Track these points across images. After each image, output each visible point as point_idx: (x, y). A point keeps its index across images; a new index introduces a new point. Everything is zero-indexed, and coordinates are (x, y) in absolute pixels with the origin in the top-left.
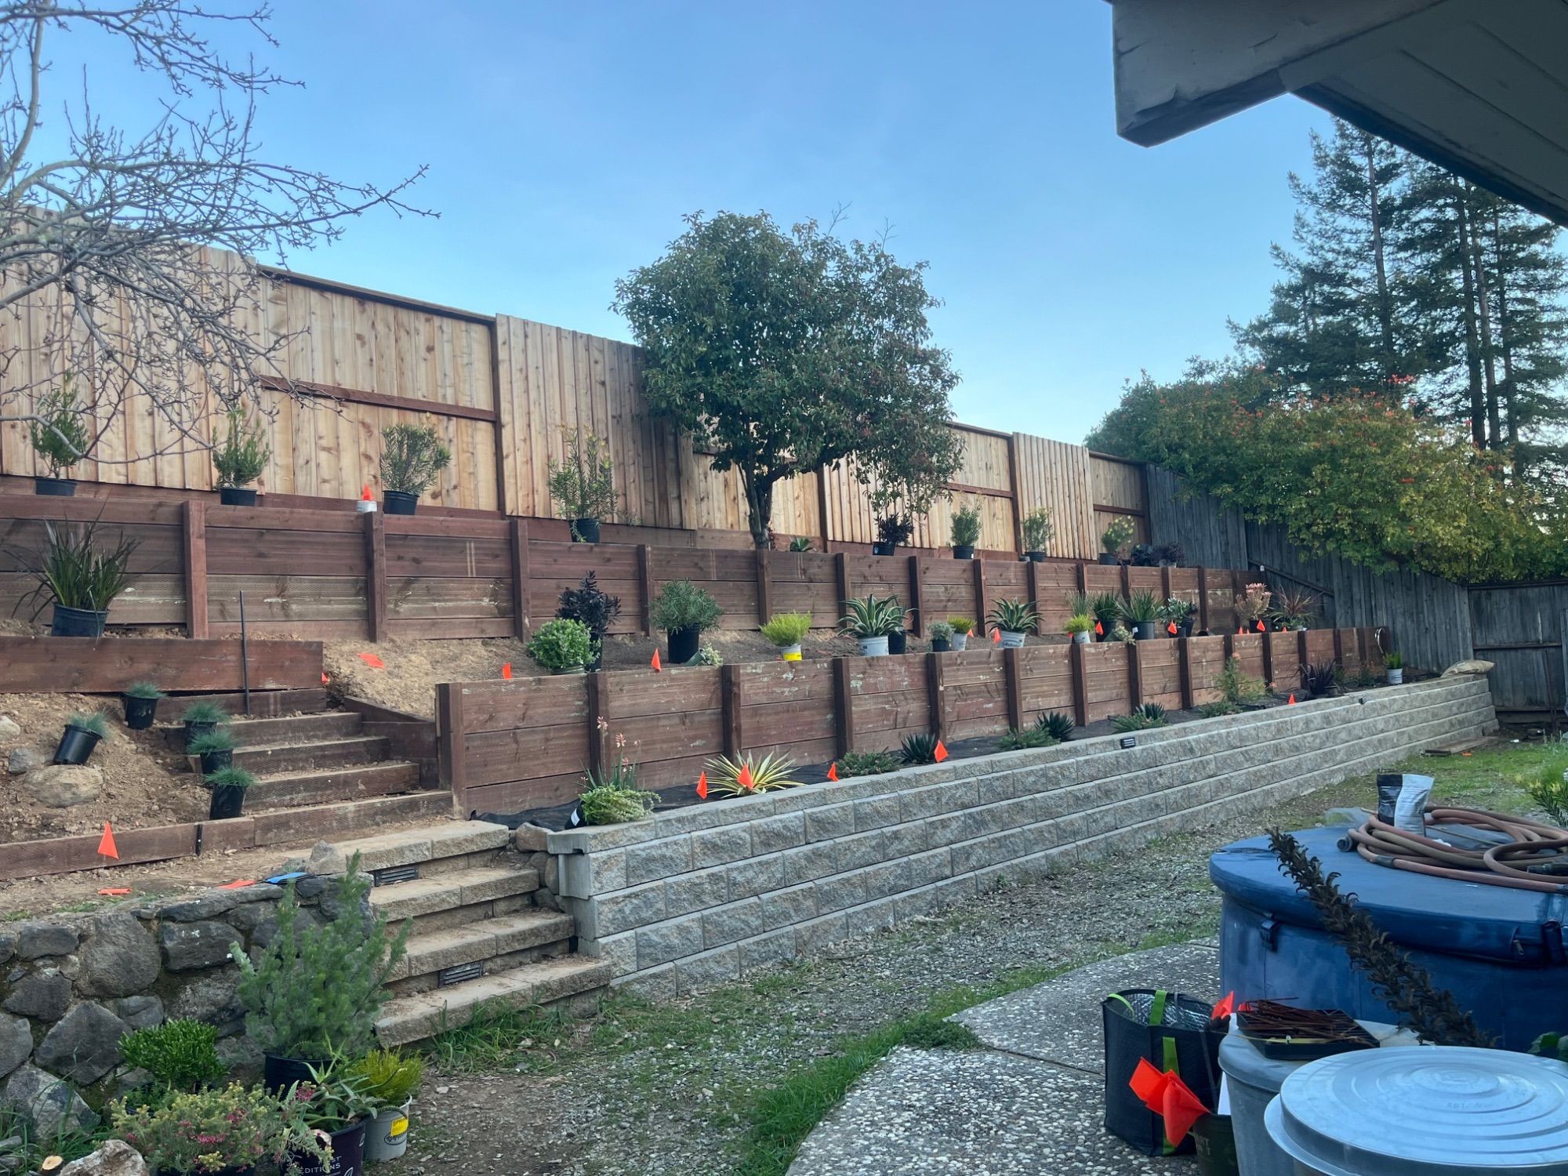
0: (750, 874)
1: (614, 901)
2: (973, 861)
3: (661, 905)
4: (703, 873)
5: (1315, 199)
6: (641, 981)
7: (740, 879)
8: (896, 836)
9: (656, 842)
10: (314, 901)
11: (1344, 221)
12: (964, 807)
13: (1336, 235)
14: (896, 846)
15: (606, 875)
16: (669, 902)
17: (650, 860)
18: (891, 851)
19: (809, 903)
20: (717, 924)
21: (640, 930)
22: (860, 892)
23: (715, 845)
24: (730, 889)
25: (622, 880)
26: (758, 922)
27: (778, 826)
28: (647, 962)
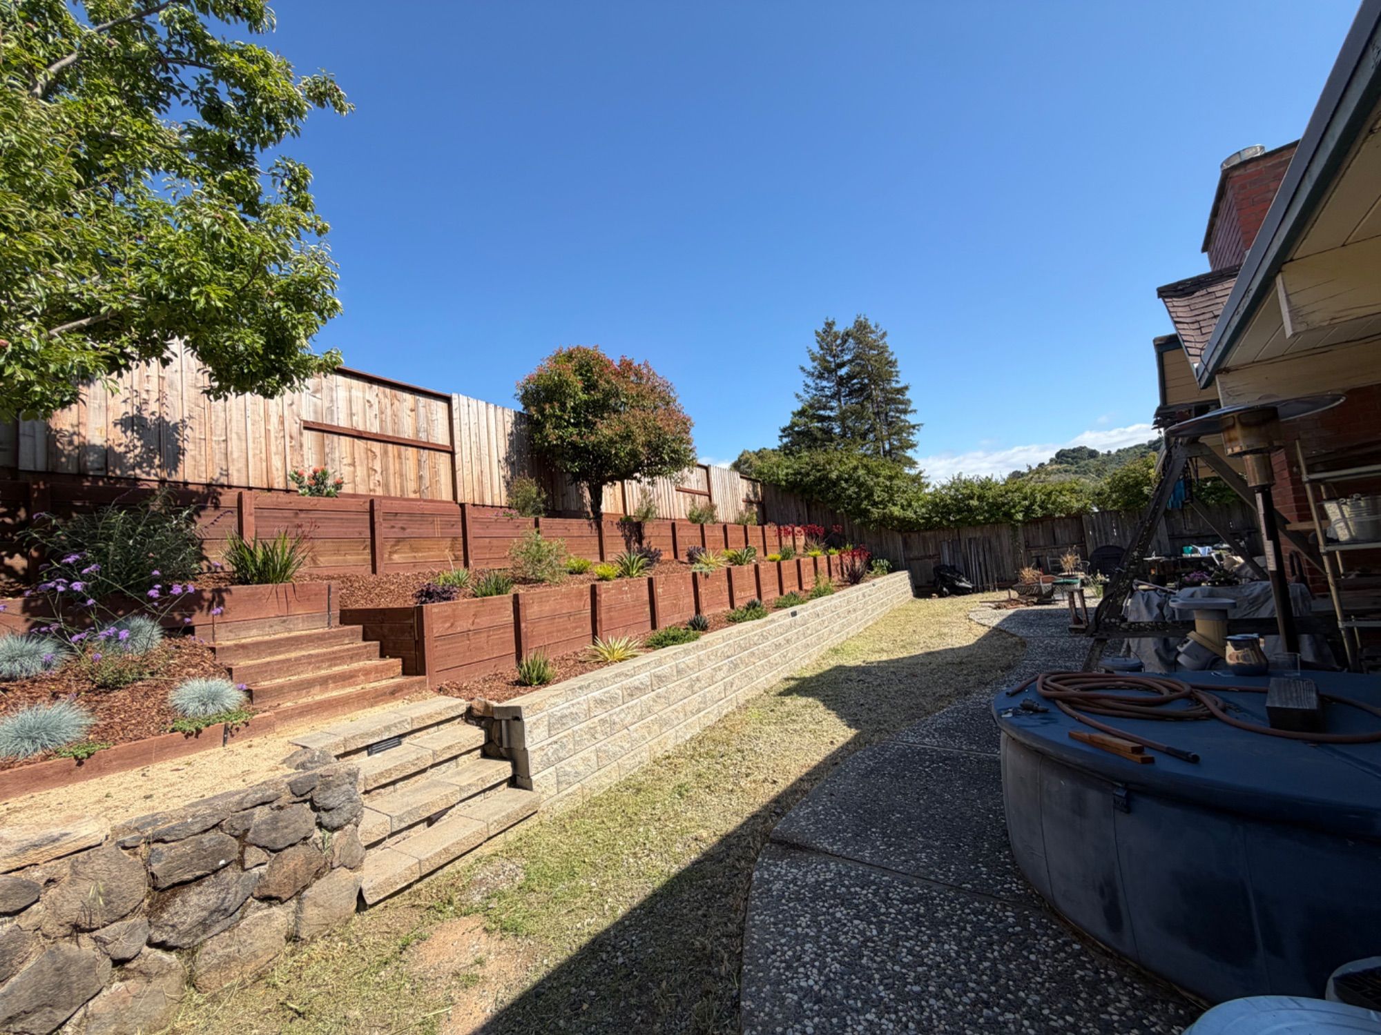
0: (622, 716)
1: (542, 749)
2: (734, 688)
3: (571, 746)
4: (596, 720)
5: (812, 375)
6: (561, 800)
7: (617, 720)
8: (698, 679)
9: (566, 705)
10: (308, 797)
11: (825, 383)
12: (728, 657)
13: (823, 389)
14: (698, 685)
15: (536, 732)
16: (576, 743)
17: (562, 717)
18: (696, 688)
19: (656, 727)
20: (605, 751)
21: (558, 766)
22: (681, 715)
23: (602, 701)
24: (611, 726)
25: (546, 734)
26: (627, 746)
27: (637, 683)
28: (564, 786)
